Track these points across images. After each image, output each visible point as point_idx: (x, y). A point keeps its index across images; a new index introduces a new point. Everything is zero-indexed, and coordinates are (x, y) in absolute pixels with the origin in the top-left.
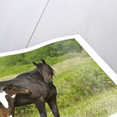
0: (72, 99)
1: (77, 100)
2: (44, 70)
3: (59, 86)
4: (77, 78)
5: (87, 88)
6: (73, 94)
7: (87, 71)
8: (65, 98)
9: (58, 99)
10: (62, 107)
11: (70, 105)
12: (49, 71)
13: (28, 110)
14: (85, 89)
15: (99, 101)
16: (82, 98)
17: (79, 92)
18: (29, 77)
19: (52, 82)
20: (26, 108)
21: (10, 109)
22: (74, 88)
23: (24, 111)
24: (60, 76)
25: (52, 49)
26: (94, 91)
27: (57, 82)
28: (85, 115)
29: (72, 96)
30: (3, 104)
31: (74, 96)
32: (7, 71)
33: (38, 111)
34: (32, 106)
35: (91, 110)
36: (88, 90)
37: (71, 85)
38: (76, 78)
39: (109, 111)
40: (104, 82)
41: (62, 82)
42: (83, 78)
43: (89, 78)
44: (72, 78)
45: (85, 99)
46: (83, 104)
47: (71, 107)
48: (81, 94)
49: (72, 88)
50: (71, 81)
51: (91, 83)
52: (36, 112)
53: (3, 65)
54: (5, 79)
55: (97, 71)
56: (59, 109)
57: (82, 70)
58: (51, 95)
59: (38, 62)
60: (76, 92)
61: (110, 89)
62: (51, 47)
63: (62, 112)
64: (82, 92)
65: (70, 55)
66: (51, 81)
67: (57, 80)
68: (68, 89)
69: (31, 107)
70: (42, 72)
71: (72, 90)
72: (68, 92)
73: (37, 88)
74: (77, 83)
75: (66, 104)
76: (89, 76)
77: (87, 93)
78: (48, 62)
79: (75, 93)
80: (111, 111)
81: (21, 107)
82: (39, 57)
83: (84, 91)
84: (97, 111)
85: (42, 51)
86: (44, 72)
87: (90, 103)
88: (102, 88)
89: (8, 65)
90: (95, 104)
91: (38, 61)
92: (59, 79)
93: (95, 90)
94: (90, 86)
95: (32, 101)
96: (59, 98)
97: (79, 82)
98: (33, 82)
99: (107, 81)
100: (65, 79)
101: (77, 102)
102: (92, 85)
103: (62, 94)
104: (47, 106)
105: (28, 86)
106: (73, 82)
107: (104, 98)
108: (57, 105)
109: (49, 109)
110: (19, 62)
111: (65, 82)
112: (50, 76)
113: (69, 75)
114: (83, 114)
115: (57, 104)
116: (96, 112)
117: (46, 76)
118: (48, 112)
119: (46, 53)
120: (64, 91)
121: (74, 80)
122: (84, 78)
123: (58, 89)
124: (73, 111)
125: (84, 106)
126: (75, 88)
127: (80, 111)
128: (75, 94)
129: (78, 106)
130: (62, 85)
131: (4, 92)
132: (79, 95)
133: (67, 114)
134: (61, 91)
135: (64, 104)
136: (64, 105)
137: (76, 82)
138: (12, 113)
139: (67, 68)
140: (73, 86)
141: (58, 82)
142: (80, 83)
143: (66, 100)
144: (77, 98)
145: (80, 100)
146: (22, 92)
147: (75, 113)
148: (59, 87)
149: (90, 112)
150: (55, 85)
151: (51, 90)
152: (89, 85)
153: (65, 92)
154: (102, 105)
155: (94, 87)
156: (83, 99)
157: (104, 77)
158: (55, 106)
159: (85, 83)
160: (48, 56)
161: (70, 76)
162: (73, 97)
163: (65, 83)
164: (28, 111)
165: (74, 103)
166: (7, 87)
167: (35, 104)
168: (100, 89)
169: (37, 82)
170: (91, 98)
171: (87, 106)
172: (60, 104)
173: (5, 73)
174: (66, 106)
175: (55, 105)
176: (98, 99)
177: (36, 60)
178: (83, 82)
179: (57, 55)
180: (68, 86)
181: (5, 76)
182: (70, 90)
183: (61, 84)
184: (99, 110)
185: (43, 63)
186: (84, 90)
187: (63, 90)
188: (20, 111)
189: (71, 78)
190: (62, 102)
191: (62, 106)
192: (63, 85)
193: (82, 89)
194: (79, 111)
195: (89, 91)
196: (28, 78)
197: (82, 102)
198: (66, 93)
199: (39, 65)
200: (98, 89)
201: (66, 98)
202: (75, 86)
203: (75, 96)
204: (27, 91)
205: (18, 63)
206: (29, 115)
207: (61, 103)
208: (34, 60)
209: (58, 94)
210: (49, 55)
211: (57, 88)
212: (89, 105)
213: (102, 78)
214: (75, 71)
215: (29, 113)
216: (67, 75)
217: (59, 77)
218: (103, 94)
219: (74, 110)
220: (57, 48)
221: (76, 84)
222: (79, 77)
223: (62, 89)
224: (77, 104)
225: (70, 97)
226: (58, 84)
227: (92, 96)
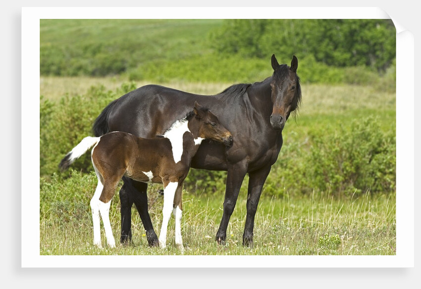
0: (296, 184)
1: (304, 192)
2: (284, 89)
3: (290, 144)
4: (334, 144)
5: (337, 176)
6: (304, 174)
7: (363, 133)
8: (285, 178)
9: (271, 174)
10: (269, 195)
11: (286, 197)
12: (293, 96)
13: (210, 182)
14: (333, 177)
15: (340, 216)
16: (315, 195)
17: (319, 178)
18: (246, 97)
19: (283, 126)
20: (209, 178)
21: (181, 167)
22: (315, 164)
23: (203, 183)
24: (306, 120)
25: (331, 38)
26: (345, 191)
27: (293, 132)
28: (298, 231)
29: (301, 179)
30: (173, 150)
31: (304, 180)
32: (212, 69)
33: (225, 192)
34: (220, 177)
35: (314, 226)
36: (336, 183)
37: (314, 154)
38: (331, 143)
39: (343, 245)
40: (379, 174)
41: (301, 135)
42: (345, 148)
43: (356, 154)
44: (326, 138)
45: (319, 200)
46: (308, 207)
47: (284, 202)
48: (319, 184)
49: (311, 161)
50: (319, 144)
51: (353, 168)
52: (222, 191)
53: (212, 47)
54: (201, 90)
55: (384, 140)
56: (262, 197)
57: (355, 129)
58: (265, 158)
59: (283, 58)
60: (313, 173)
61: (378, 196)
62: (330, 29)
63: (264, 207)
64: (324, 181)
65: (356, 75)
66: (281, 123)
67: (295, 127)
68: (302, 158)
69: (216, 179)
70: (276, 92)
71: (307, 165)
72: (297, 166)
73: (248, 131)
74: (326, 155)
75: (280, 191)
76: (358, 150)
77: (331, 188)
78: (302, 72)
79: (310, 175)
80: (348, 247)
81: (201, 171)
82: (292, 45)
83: (328, 182)
84: (323, 235)
85: (307, 30)
86: (280, 94)
87: (322, 212)
88: (364, 189)
89: (220, 50)
90: (330, 218)
91: (283, 55)
92: (298, 125)
93: (349, 190)
94: (346, 175)
95: (225, 165)
96: (275, 172)
97: (332, 154)
98: (247, 115)
99: (385, 174)
100: (309, 133)
101: (301, 198)
102: (350, 174)
103: (285, 165)
104: (246, 183)
105: (234, 122)
106: (321, 148)
107: (354, 214)
108: (264, 187)
109: (245, 192)
110: (246, 46)
111: (307, 140)
112: (288, 110)
113: (323, 127)
114: (296, 225)
115: (265, 184)
116: (320, 235)
117: (279, 107)
118: (241, 199)
119: (311, 41)
120: (292, 160)
121: (326, 145)
122: (347, 150)
123: (284, 150)
124: (282, 212)
125: (307, 212)
126: (318, 164)
127: (296, 217)
128: (306, 178)
129: (298, 205)
130: (297, 145)
131: (187, 122)
132: (313, 183)
133: (270, 213)
134: (287, 157)
135: (277, 190)
136: (275, 191)
137: (326, 152)
138: (180, 178)
139: (331, 107)
140: (315, 159)
141: (293, 134)
142: (332, 158)
143: (284, 182)
144: (306, 188)
145: (309, 196)
146: (217, 137)
147: (284, 218)
148: (289, 147)
149: (310, 229)
150: (284, 137)
151: (270, 148)
152: (347, 171)
153: (294, 162)
154: (339, 227)
155: (351, 181)
156: (317, 196)
157: (386, 163)
158: (259, 187)
159: (342, 162)
160: (311, 52)
161: (324, 130)
162: (300, 183)
163: (304, 143)
164: (209, 185)
165: (294, 196)
166: (196, 113)
167: (226, 174)
168: (359, 191)
169: (254, 117)
170: (330, 203)
171: (314, 214)
172: (269, 186)
173: (207, 73)
174: (278, 195)
175: (260, 185)
176: (341, 212)
177: (283, 52)
178: (340, 159)
179: (330, 61)
180: (306, 154)
181: (203, 82)
182: (305, 163)
183: (296, 139)
184: (328, 236)
185: (291, 69)
186: (330, 178)
187: (292, 156)
188: (195, 181)
189: (322, 136)
190: (275, 182)
191: (271, 194)
192: (299, 145)
193: (326, 175)
194: (294, 217)
195: (338, 185)
196: (243, 101)
197: (308, 202)
198: (294, 165)
199: (280, 71)
200: (356, 190)
201: (288, 178)
202: (318, 160)
203: (306, 181)
204: (228, 135)
205: (242, 50)
206: (206, 195)
207: (272, 184)
208: (278, 49)
209: (279, 161)
210: (315, 52)
211: (284, 147)
212: (318, 214)
213: (380, 164)
214: (340, 125)
215: (209, 190)
216: (320, 127)
217: (302, 122)
218: (357, 205)
219: (286, 210)
220: (342, 39)
221: (324, 156)
222: (339, 142)
223: (292, 154)
224: (298, 200)
225: (294, 179)
226: (291, 138)
227: (336, 199)
